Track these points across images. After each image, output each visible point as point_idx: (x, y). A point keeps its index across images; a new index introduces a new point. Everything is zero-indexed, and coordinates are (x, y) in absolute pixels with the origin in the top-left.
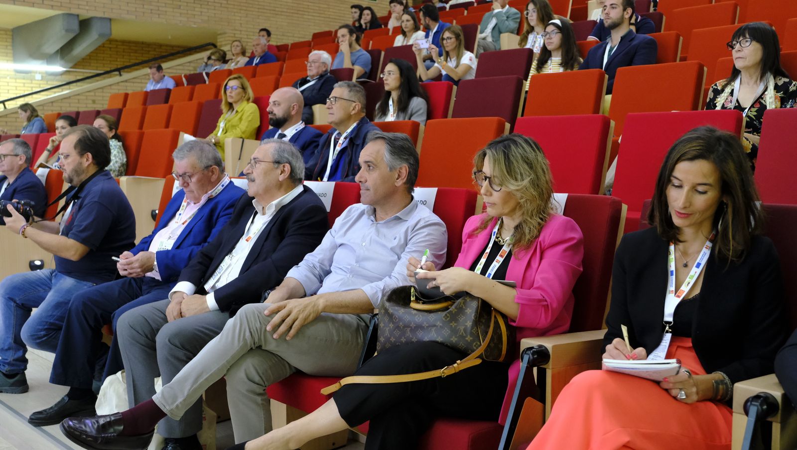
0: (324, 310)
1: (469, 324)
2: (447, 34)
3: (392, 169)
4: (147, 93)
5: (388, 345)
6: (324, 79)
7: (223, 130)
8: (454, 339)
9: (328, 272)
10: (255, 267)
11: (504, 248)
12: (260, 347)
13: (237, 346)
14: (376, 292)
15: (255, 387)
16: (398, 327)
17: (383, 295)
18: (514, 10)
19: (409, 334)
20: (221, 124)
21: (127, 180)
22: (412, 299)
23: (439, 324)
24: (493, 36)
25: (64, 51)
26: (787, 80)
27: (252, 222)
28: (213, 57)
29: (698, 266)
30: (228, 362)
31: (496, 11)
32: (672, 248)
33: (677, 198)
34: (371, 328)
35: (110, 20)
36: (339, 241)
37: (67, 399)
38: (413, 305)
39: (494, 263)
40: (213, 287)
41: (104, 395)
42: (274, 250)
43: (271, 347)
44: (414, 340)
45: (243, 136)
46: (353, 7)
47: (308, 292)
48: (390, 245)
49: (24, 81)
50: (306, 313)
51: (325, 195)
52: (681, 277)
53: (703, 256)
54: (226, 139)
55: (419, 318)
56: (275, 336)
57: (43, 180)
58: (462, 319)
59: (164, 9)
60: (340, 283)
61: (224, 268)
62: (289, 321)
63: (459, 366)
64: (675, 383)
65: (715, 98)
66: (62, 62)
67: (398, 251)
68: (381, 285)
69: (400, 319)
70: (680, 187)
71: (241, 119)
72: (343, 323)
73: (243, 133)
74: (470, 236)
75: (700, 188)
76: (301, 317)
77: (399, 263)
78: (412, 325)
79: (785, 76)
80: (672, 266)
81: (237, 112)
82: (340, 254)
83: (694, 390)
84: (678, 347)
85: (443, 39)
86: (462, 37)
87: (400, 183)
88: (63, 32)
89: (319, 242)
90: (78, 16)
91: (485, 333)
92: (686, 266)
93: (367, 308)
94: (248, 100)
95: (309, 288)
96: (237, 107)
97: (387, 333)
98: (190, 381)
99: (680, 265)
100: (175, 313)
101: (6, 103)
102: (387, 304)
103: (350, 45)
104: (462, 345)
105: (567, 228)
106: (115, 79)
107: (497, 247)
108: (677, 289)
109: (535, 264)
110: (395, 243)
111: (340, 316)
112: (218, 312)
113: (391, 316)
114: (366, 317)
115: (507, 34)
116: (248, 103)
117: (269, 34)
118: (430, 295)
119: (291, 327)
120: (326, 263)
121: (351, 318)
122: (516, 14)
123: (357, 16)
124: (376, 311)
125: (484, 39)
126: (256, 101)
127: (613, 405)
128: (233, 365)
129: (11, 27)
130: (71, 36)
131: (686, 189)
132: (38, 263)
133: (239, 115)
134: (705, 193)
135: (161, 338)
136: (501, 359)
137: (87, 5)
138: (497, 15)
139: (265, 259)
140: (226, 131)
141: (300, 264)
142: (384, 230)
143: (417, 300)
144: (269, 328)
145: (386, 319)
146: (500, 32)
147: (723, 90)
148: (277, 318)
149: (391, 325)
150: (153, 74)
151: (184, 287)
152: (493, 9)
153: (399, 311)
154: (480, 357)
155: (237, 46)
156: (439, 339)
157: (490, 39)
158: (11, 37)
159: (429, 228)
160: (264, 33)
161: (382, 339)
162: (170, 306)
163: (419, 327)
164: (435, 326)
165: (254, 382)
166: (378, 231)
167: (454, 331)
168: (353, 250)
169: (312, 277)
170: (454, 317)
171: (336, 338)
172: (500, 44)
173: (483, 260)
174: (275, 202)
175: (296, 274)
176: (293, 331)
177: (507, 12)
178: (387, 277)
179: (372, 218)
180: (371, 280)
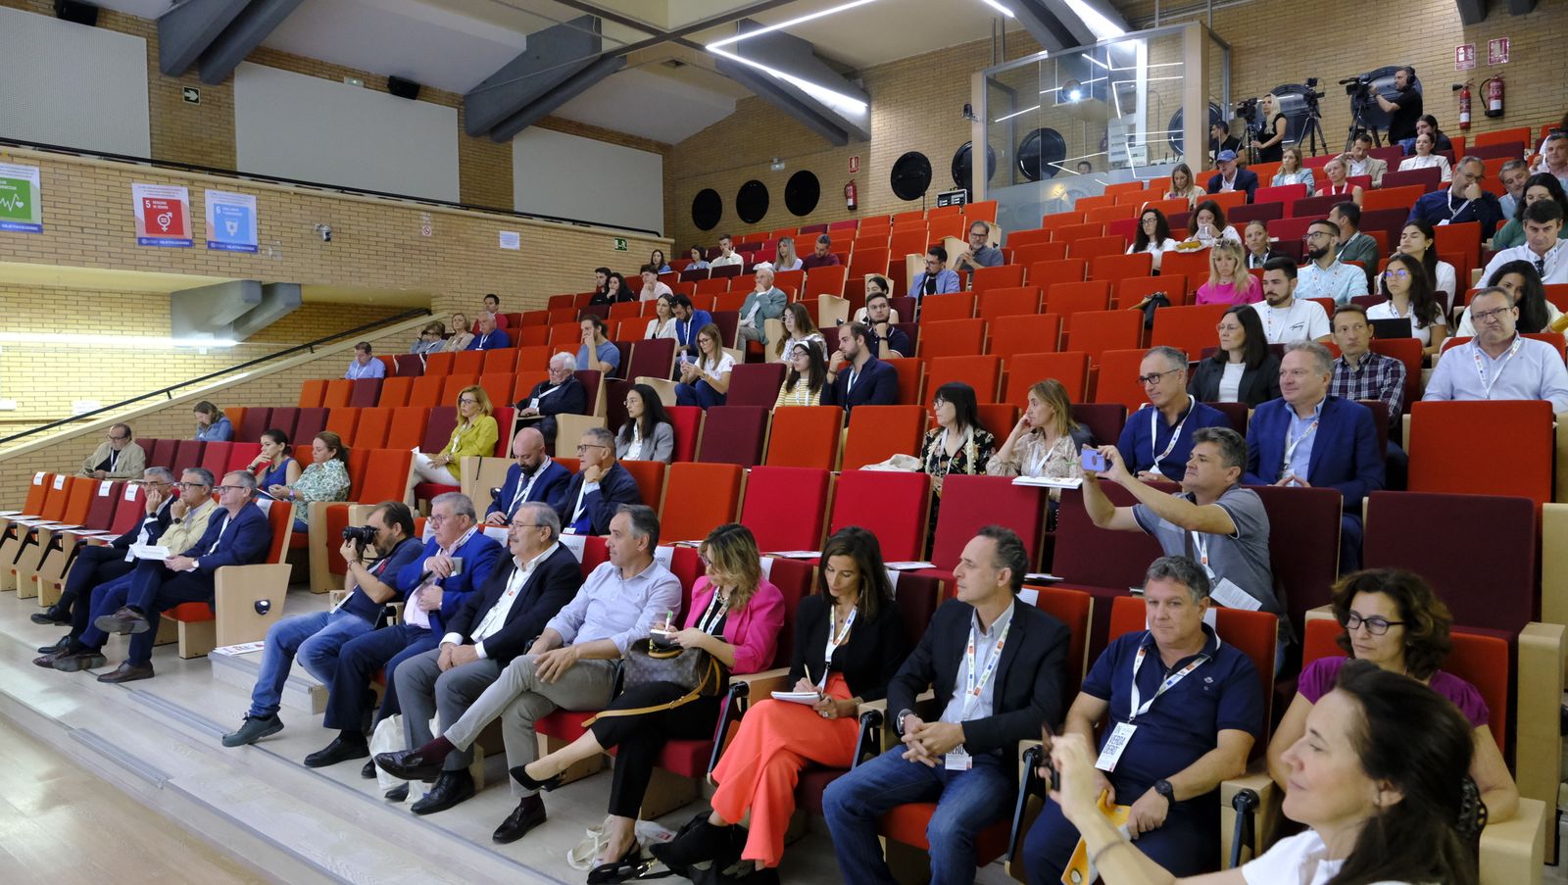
0: (581, 657)
1: (691, 668)
2: (702, 336)
3: (635, 538)
4: (352, 382)
5: (632, 685)
6: (569, 385)
7: (457, 446)
8: (680, 680)
9: (582, 623)
10: (519, 619)
11: (723, 607)
12: (529, 690)
13: (512, 690)
14: (622, 642)
15: (526, 722)
16: (639, 671)
17: (628, 645)
18: (780, 292)
19: (647, 676)
20: (455, 440)
21: (357, 509)
22: (651, 648)
23: (669, 668)
24: (756, 321)
25: (239, 324)
26: (984, 432)
27: (514, 577)
28: (431, 331)
29: (849, 622)
30: (505, 703)
31: (759, 294)
32: (833, 608)
33: (831, 578)
34: (619, 671)
35: (300, 285)
36: (592, 597)
37: (339, 741)
38: (650, 654)
39: (715, 619)
40: (481, 637)
41: (379, 737)
42: (534, 604)
43: (539, 689)
44: (651, 680)
45: (481, 454)
46: (597, 271)
47: (565, 640)
48: (635, 601)
49: (185, 357)
50: (567, 660)
51: (576, 548)
52: (838, 629)
53: (852, 616)
54: (462, 458)
55: (655, 664)
56: (542, 680)
57: (266, 512)
58: (686, 664)
59: (367, 271)
60: (592, 634)
61: (490, 620)
62: (552, 668)
63: (683, 700)
64: (821, 707)
65: (928, 445)
66: (236, 334)
67: (641, 605)
68: (626, 635)
69: (641, 665)
70: (833, 571)
71: (477, 434)
72: (596, 667)
73: (481, 450)
74: (698, 595)
75: (846, 573)
76: (562, 664)
77: (642, 616)
78: (650, 669)
79: (982, 429)
80: (833, 623)
81: (473, 426)
82: (592, 608)
83: (835, 710)
84: (837, 679)
85: (699, 341)
86: (719, 336)
87: (642, 548)
88: (242, 303)
89: (574, 595)
90: (261, 282)
91: (704, 675)
92: (842, 621)
93: (616, 654)
94: (486, 413)
95: (566, 638)
96: (473, 421)
97: (630, 675)
98: (476, 719)
99: (838, 621)
100: (446, 662)
101: (171, 392)
102: (631, 653)
103: (596, 338)
104: (685, 684)
105: (771, 593)
106: (305, 356)
107: (718, 605)
108: (835, 638)
109: (746, 621)
110: (639, 598)
111: (594, 661)
112: (488, 660)
113: (634, 663)
114: (615, 661)
115: (771, 320)
116: (486, 415)
117: (497, 301)
118: (663, 646)
119: (554, 673)
120: (580, 614)
121: (603, 663)
122: (783, 296)
123: (603, 281)
124: (623, 657)
125: (747, 326)
126: (495, 414)
127: (776, 723)
128: (508, 705)
129: (169, 292)
130: (251, 307)
131: (836, 573)
132: (264, 603)
133: (475, 431)
134: (848, 576)
135: (440, 685)
136: (716, 694)
137: (272, 270)
138: (760, 299)
139: (526, 612)
140: (460, 448)
141: (558, 615)
142: (629, 588)
143: (654, 651)
144: (537, 675)
145: (630, 664)
146: (765, 318)
147: (934, 439)
148: (543, 666)
149: (634, 670)
150: (360, 356)
151: (452, 638)
152: (757, 292)
153: (640, 658)
154: (699, 694)
155: (460, 320)
156: (670, 680)
157: (752, 326)
158: (169, 303)
159: (666, 585)
160: (492, 300)
161: (627, 680)
162: (441, 656)
163: (655, 670)
164: (666, 670)
165: (525, 718)
166: (624, 588)
167: (679, 673)
168: (604, 606)
169: (568, 626)
170: (680, 663)
171: (590, 680)
172: (764, 331)
173: (706, 616)
174: (534, 560)
175: (555, 625)
176: (556, 676)
177: (772, 294)
178: (632, 629)
179: (619, 576)
180: (620, 630)
